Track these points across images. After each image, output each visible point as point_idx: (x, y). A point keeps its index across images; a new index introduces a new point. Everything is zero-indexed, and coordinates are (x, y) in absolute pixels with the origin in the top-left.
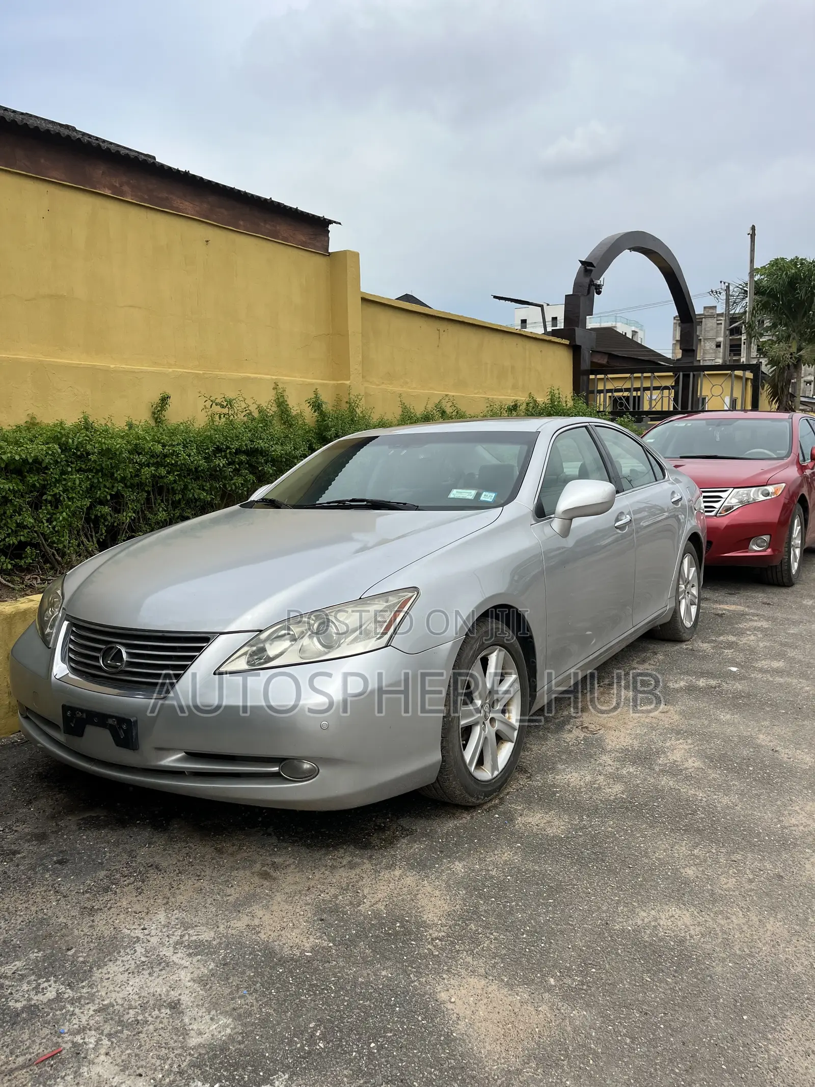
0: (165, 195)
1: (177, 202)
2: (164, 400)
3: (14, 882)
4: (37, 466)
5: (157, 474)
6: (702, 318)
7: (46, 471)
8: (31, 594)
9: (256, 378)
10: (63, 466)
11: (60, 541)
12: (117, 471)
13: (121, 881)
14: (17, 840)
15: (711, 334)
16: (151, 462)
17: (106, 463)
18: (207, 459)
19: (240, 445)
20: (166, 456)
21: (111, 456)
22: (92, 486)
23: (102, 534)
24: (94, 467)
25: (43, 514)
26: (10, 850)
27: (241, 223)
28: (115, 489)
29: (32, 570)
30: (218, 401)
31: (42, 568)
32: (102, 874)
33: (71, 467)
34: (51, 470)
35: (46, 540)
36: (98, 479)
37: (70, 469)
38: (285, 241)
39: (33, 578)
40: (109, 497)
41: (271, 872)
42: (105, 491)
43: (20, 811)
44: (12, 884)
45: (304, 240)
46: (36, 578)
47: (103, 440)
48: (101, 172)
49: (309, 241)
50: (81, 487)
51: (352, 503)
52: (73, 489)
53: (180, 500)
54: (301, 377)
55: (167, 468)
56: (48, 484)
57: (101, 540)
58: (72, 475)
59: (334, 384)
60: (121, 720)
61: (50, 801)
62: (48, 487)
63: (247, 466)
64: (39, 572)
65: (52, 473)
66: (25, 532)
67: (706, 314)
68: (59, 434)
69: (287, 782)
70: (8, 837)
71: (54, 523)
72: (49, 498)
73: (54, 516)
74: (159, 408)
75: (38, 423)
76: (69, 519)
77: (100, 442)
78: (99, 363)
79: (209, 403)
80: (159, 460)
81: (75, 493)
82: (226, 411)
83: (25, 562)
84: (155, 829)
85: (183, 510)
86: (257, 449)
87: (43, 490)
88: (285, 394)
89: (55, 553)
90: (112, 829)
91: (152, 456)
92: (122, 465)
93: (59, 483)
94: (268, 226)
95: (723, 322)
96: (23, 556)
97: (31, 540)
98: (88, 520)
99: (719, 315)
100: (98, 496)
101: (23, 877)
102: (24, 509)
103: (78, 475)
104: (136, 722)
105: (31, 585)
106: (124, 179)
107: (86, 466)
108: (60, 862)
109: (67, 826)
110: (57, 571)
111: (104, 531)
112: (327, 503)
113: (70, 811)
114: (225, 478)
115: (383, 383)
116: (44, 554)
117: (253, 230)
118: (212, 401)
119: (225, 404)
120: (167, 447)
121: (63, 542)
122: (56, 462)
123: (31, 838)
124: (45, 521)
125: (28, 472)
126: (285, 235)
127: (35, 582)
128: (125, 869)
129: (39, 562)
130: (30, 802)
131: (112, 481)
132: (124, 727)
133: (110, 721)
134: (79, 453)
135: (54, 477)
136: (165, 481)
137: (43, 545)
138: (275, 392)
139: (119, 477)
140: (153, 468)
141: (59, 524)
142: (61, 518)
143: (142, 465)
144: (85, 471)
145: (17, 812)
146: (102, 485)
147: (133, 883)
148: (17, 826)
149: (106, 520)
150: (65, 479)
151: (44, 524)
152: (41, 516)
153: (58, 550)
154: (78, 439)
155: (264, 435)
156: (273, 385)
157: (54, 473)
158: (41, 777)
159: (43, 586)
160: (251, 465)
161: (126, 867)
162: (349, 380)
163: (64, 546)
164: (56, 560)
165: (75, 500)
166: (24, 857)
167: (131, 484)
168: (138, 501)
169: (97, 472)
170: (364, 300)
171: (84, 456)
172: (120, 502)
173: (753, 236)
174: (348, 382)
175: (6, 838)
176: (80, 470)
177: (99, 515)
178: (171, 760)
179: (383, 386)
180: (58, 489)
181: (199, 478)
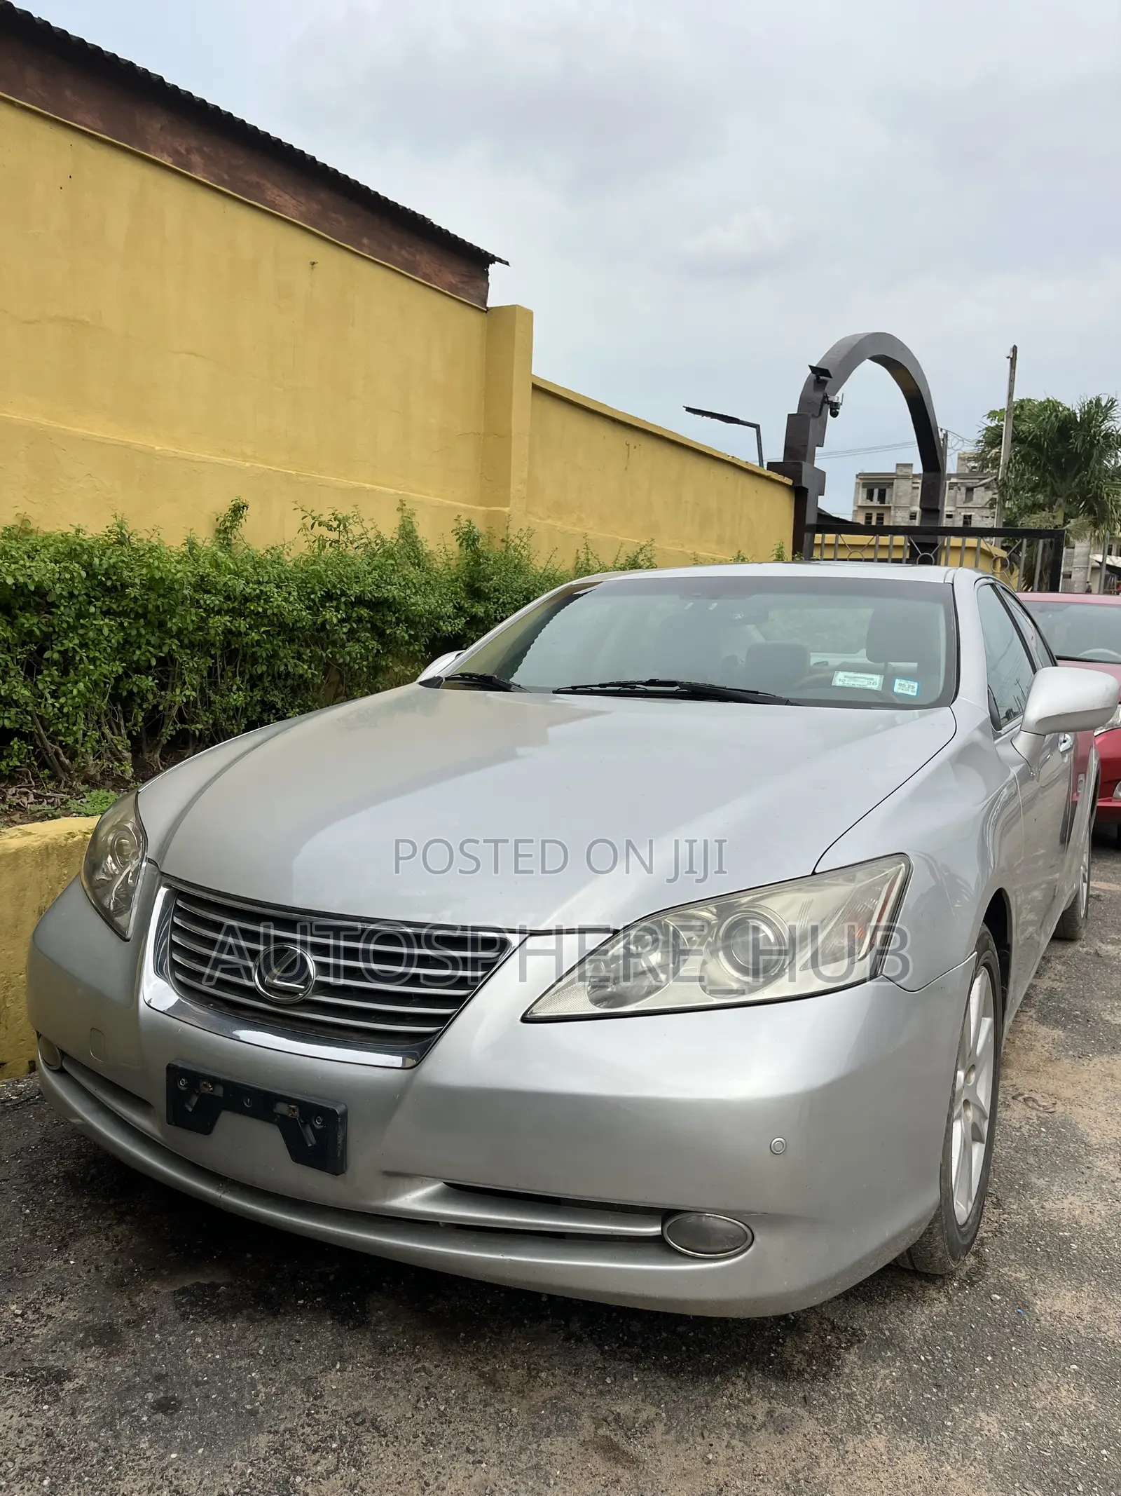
0: (254, 178)
1: (272, 193)
2: (238, 510)
3: (74, 1461)
4: (38, 599)
5: (234, 629)
6: (893, 479)
7: (53, 610)
8: (20, 821)
9: (373, 490)
10: (81, 603)
11: (68, 731)
12: (171, 619)
13: (310, 1464)
14: (56, 1341)
15: (904, 501)
16: (225, 607)
17: (155, 601)
18: (313, 609)
19: (362, 591)
20: (247, 599)
21: (162, 592)
22: (126, 641)
23: (135, 725)
24: (132, 609)
25: (45, 682)
26: (48, 1369)
27: (365, 241)
28: (166, 649)
29: (18, 778)
30: (325, 518)
31: (35, 777)
32: (263, 1440)
33: (95, 606)
34: (62, 608)
35: (46, 729)
36: (138, 630)
37: (92, 609)
38: (428, 282)
39: (21, 793)
40: (154, 662)
41: (619, 1438)
42: (148, 651)
43: (49, 1265)
44: (70, 1467)
45: (454, 282)
46: (26, 794)
47: (156, 563)
48: (159, 126)
49: (460, 285)
50: (110, 641)
51: (649, 688)
52: (96, 643)
53: (262, 674)
54: (436, 496)
55: (248, 620)
56: (55, 632)
57: (134, 733)
58: (95, 619)
59: (484, 511)
60: (309, 1110)
61: (105, 1243)
62: (54, 637)
63: (369, 625)
64: (30, 782)
65: (63, 614)
66: (12, 713)
67: (899, 473)
68: (78, 548)
69: (680, 1259)
70: (36, 1332)
71: (63, 700)
72: (56, 656)
73: (63, 688)
74: (228, 524)
75: (31, 531)
76: (88, 695)
77: (149, 566)
78: (138, 440)
79: (309, 521)
80: (238, 605)
81: (99, 651)
82: (334, 535)
83: (8, 765)
84: (342, 1322)
85: (265, 690)
86: (386, 600)
87: (45, 642)
88: (414, 519)
89: (61, 751)
90: (251, 1320)
91: (228, 598)
92: (180, 609)
93: (72, 632)
94: (403, 252)
95: (920, 486)
96: (5, 754)
97: (21, 726)
98: (115, 698)
99: (915, 476)
100: (135, 658)
101: (93, 1445)
102: (12, 674)
103: (107, 621)
104: (345, 1115)
105: (18, 804)
106: (194, 143)
107: (118, 607)
108: (164, 1406)
109: (154, 1310)
110: (60, 782)
111: (140, 719)
112: (600, 686)
113: (154, 1268)
114: (334, 643)
115: (549, 517)
116: (40, 752)
117: (382, 257)
118: (313, 518)
119: (335, 524)
120: (251, 585)
121: (75, 733)
122: (71, 595)
123: (86, 1337)
124: (48, 696)
125: (21, 609)
126: (427, 272)
127: (25, 800)
128: (308, 1430)
129: (30, 766)
130: (63, 1246)
131: (162, 635)
132: (318, 1124)
133: (282, 1108)
134: (109, 583)
135: (67, 622)
136: (245, 640)
137: (39, 735)
138: (399, 515)
139: (175, 628)
140: (228, 618)
141: (70, 702)
142: (75, 692)
143: (210, 611)
144: (119, 614)
145: (41, 1267)
146: (143, 641)
147: (337, 1469)
148: (49, 1304)
149: (144, 700)
150: (83, 626)
151: (46, 700)
152: (40, 686)
153: (64, 747)
154: (110, 558)
155: (395, 578)
156: (398, 505)
157: (66, 613)
158: (74, 1183)
159: (40, 807)
160: (374, 625)
161: (309, 1425)
162: (508, 506)
163: (76, 741)
164: (62, 764)
165: (98, 663)
166: (81, 1390)
167: (190, 642)
168: (198, 671)
169: (138, 616)
170: (536, 388)
171: (117, 590)
172: (169, 671)
173: (1013, 360)
174: (506, 510)
175: (33, 1336)
176: (107, 613)
177: (135, 690)
178: (414, 1200)
179: (549, 521)
180: (72, 643)
181: (294, 641)
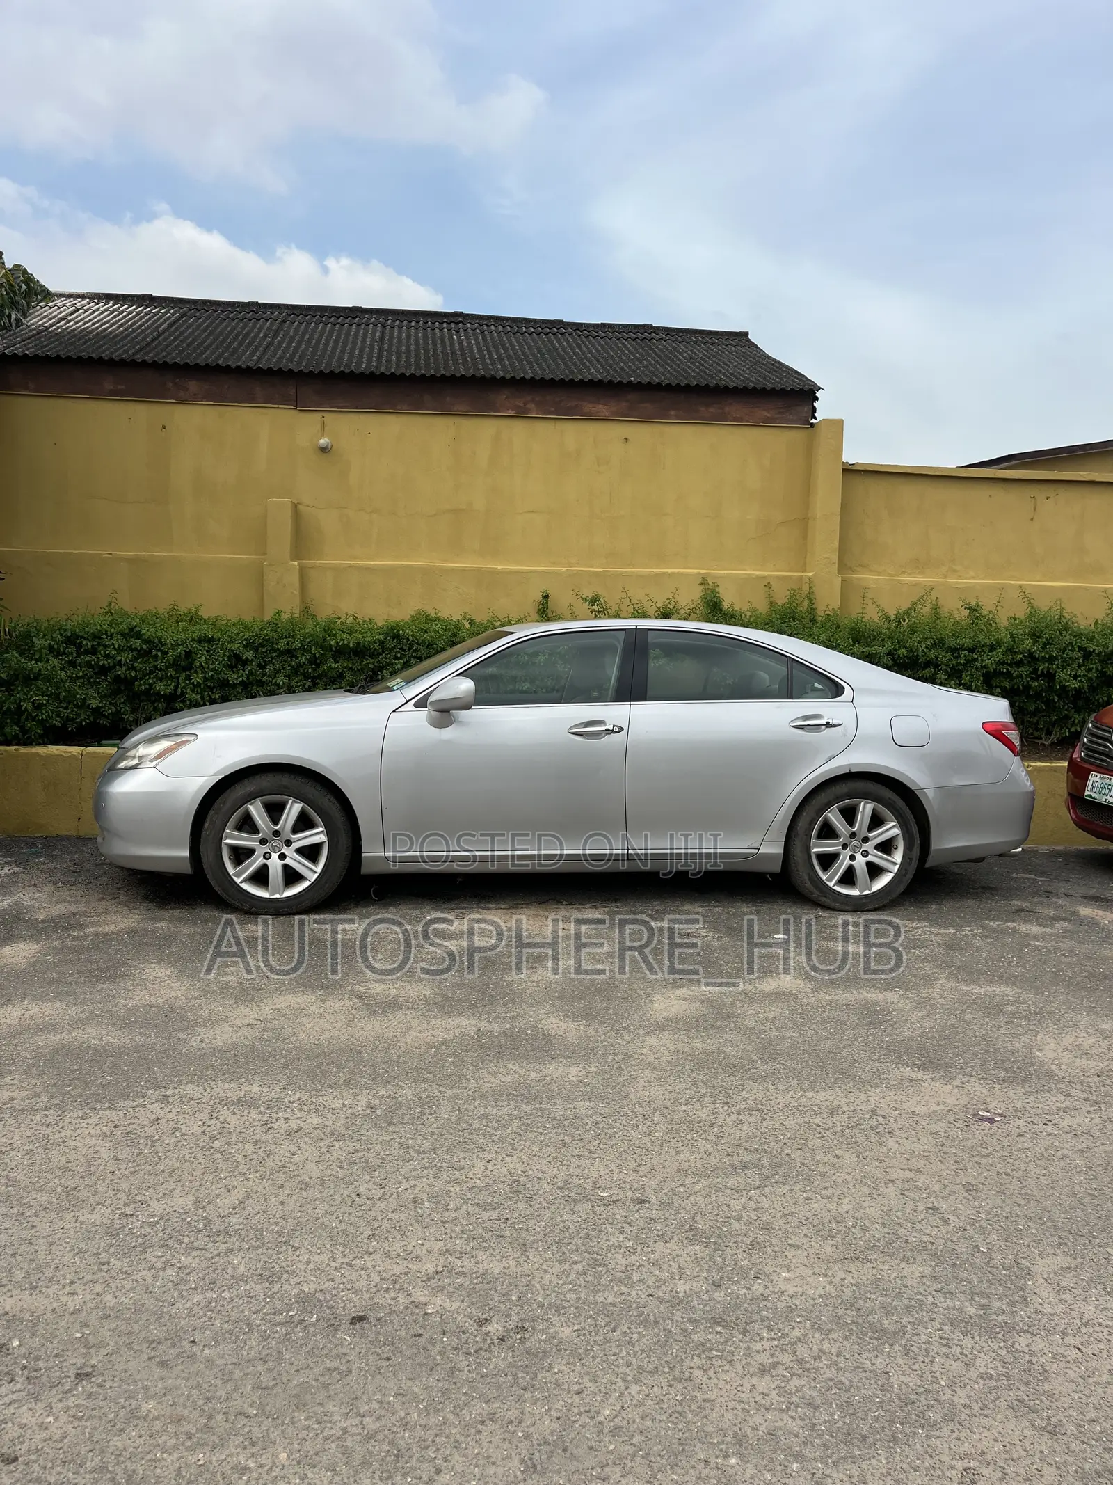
0: (573, 403)
1: (588, 407)
38: (737, 422)
45: (768, 415)
48: (504, 396)
54: (744, 570)
88: (717, 589)
94: (711, 409)
106: (529, 398)
117: (689, 418)
126: (738, 415)
138: (703, 588)
156: (701, 581)
162: (813, 571)
